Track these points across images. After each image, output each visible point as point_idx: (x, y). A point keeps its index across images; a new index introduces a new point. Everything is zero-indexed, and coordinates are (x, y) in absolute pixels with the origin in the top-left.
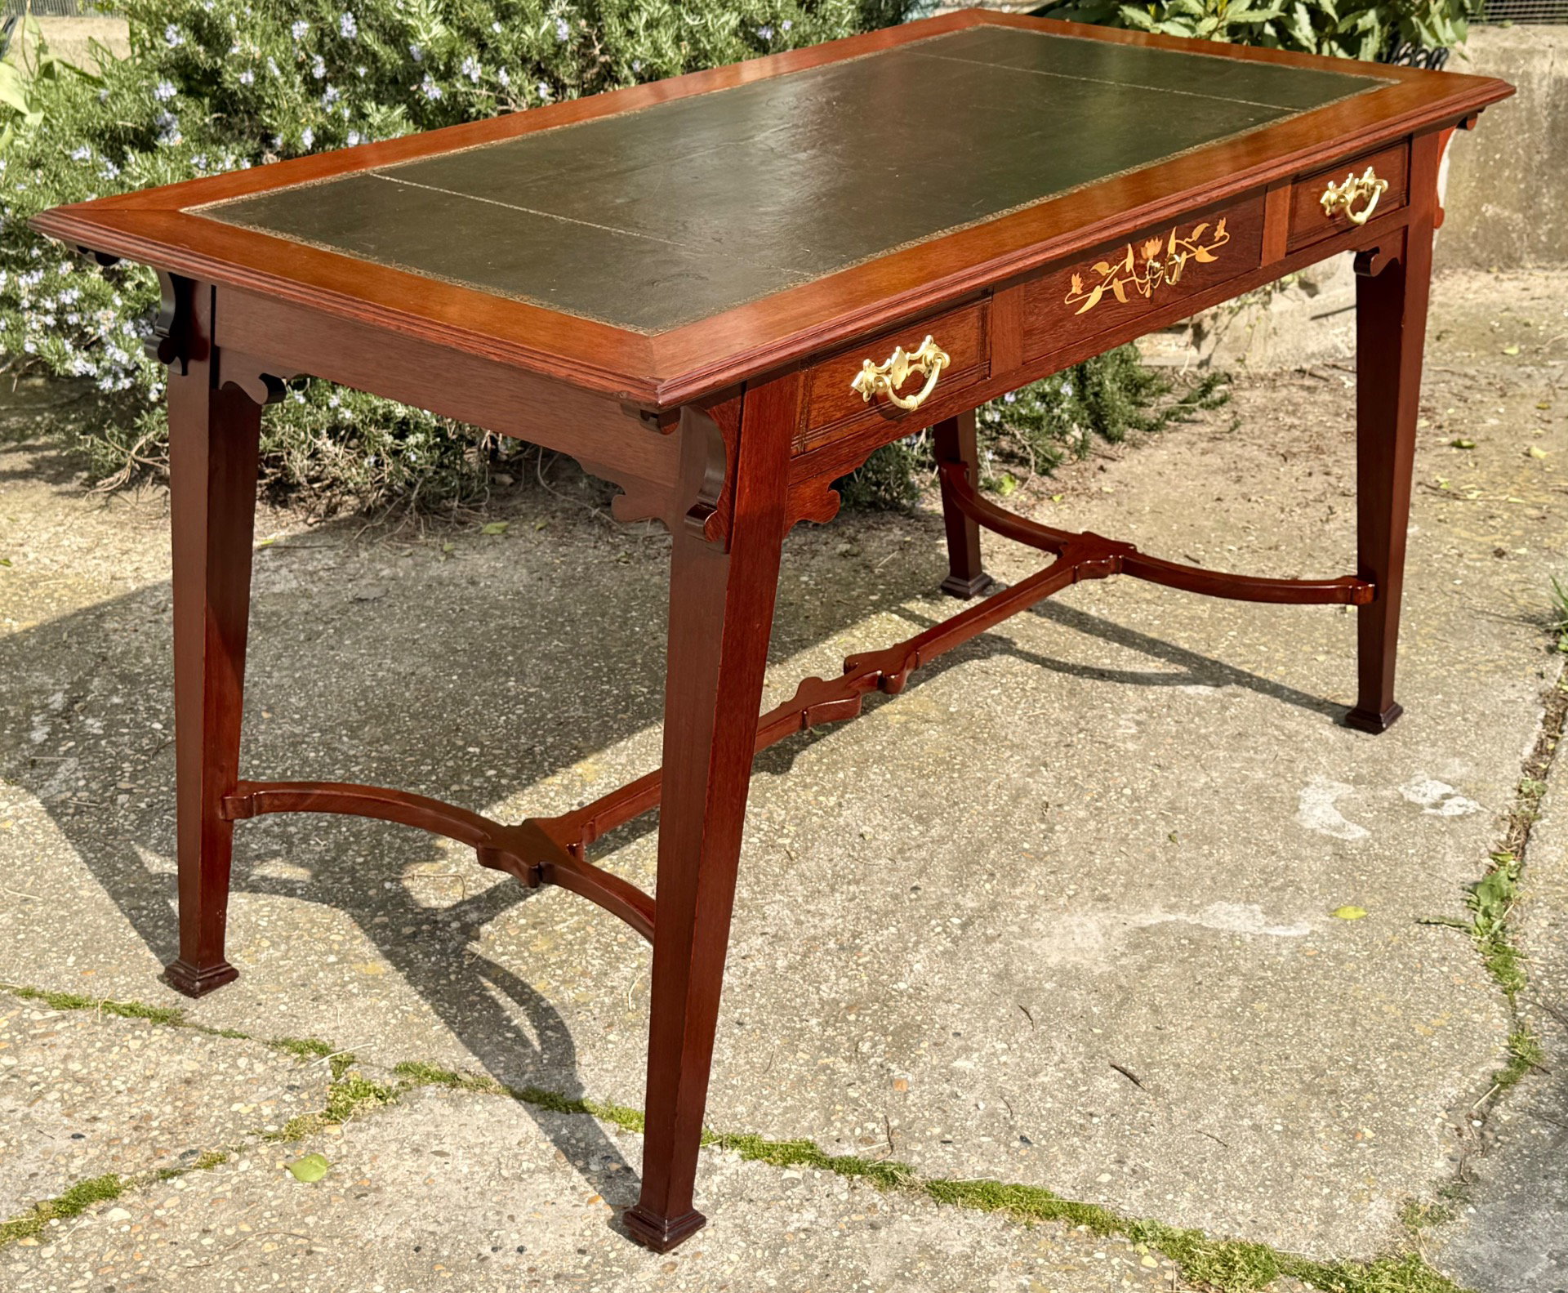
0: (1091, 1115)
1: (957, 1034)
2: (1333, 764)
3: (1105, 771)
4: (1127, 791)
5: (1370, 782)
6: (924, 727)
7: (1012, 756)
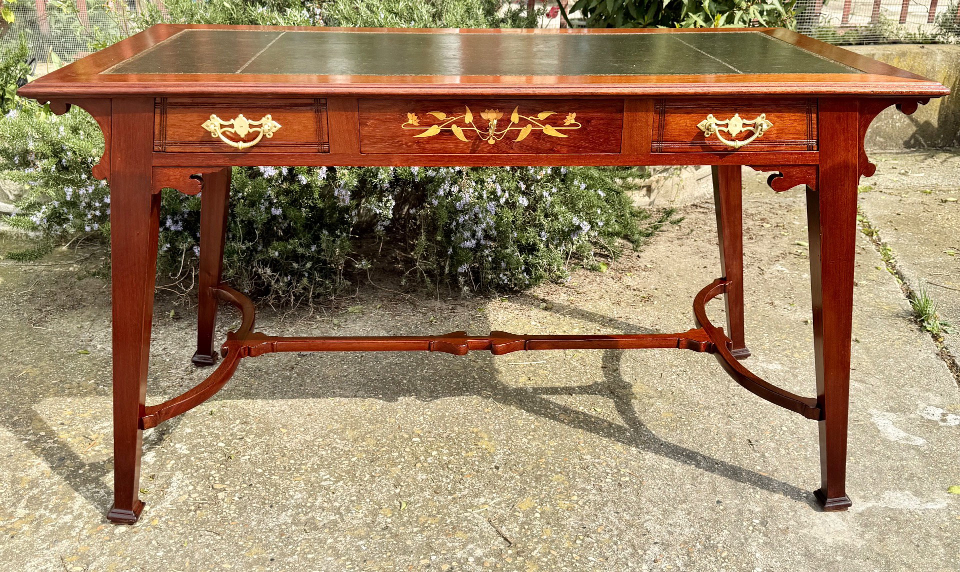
3: (764, 417)
5: (900, 411)
6: (652, 401)
7: (710, 414)
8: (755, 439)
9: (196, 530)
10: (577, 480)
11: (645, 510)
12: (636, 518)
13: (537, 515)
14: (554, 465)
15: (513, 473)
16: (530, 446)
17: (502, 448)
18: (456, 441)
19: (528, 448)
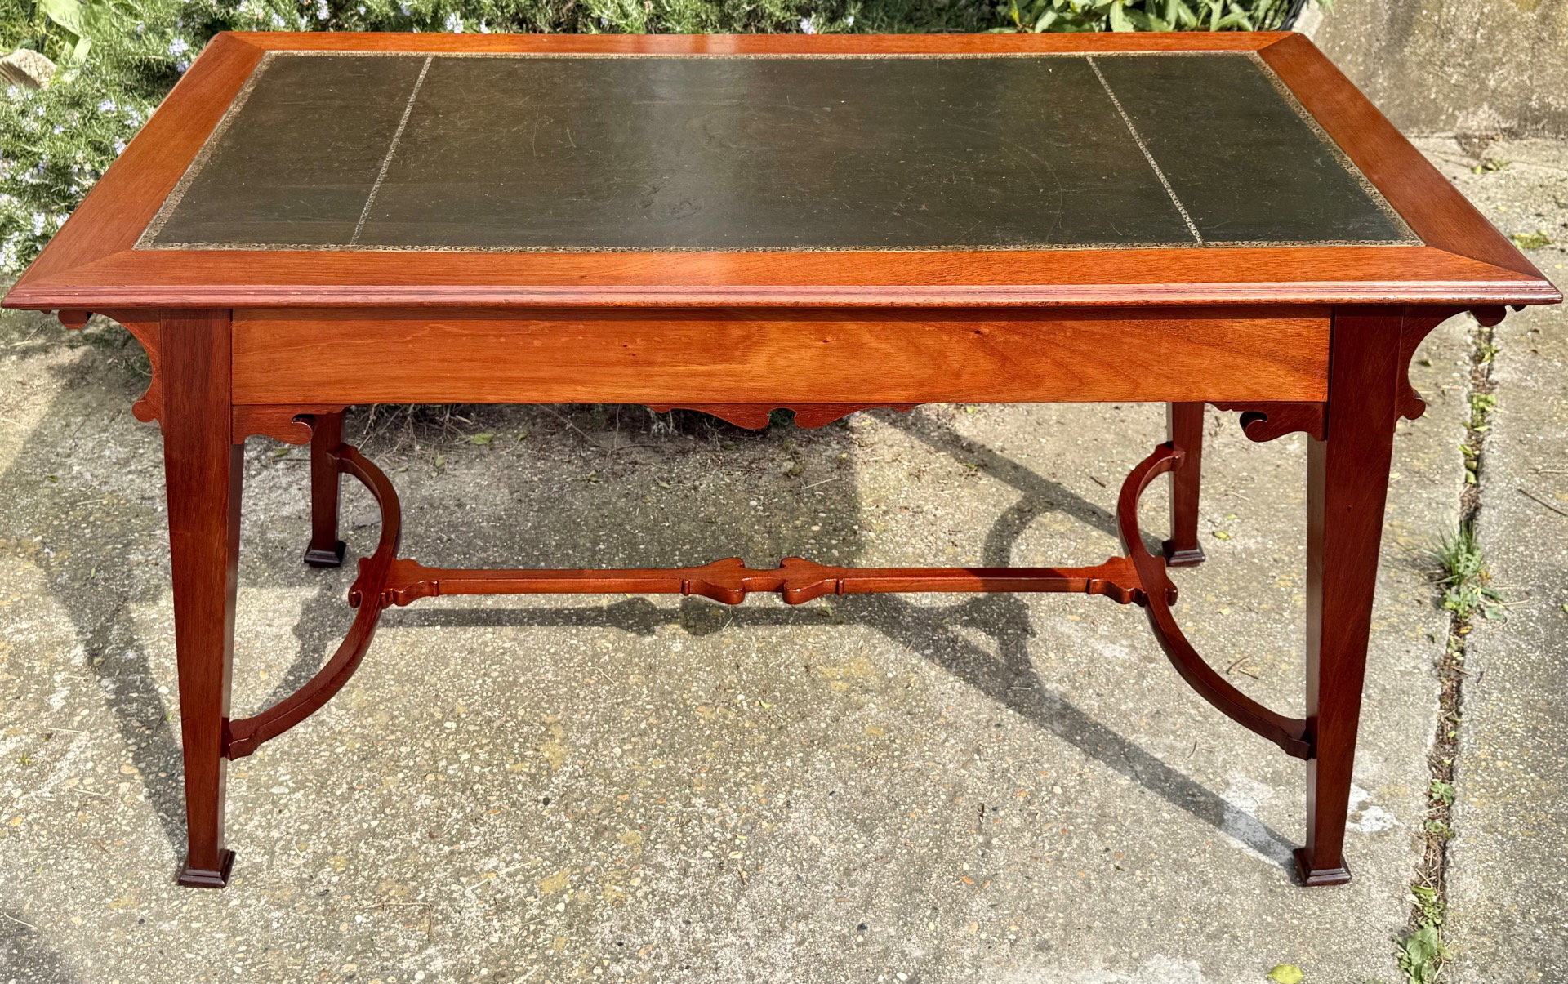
3: (1036, 761)
4: (1058, 790)
6: (864, 698)
7: (947, 739)
8: (994, 804)
9: (64, 846)
10: (658, 846)
11: (734, 925)
12: (712, 937)
13: (561, 907)
14: (637, 810)
15: (567, 815)
16: (619, 765)
17: (574, 763)
18: (510, 737)
19: (614, 768)
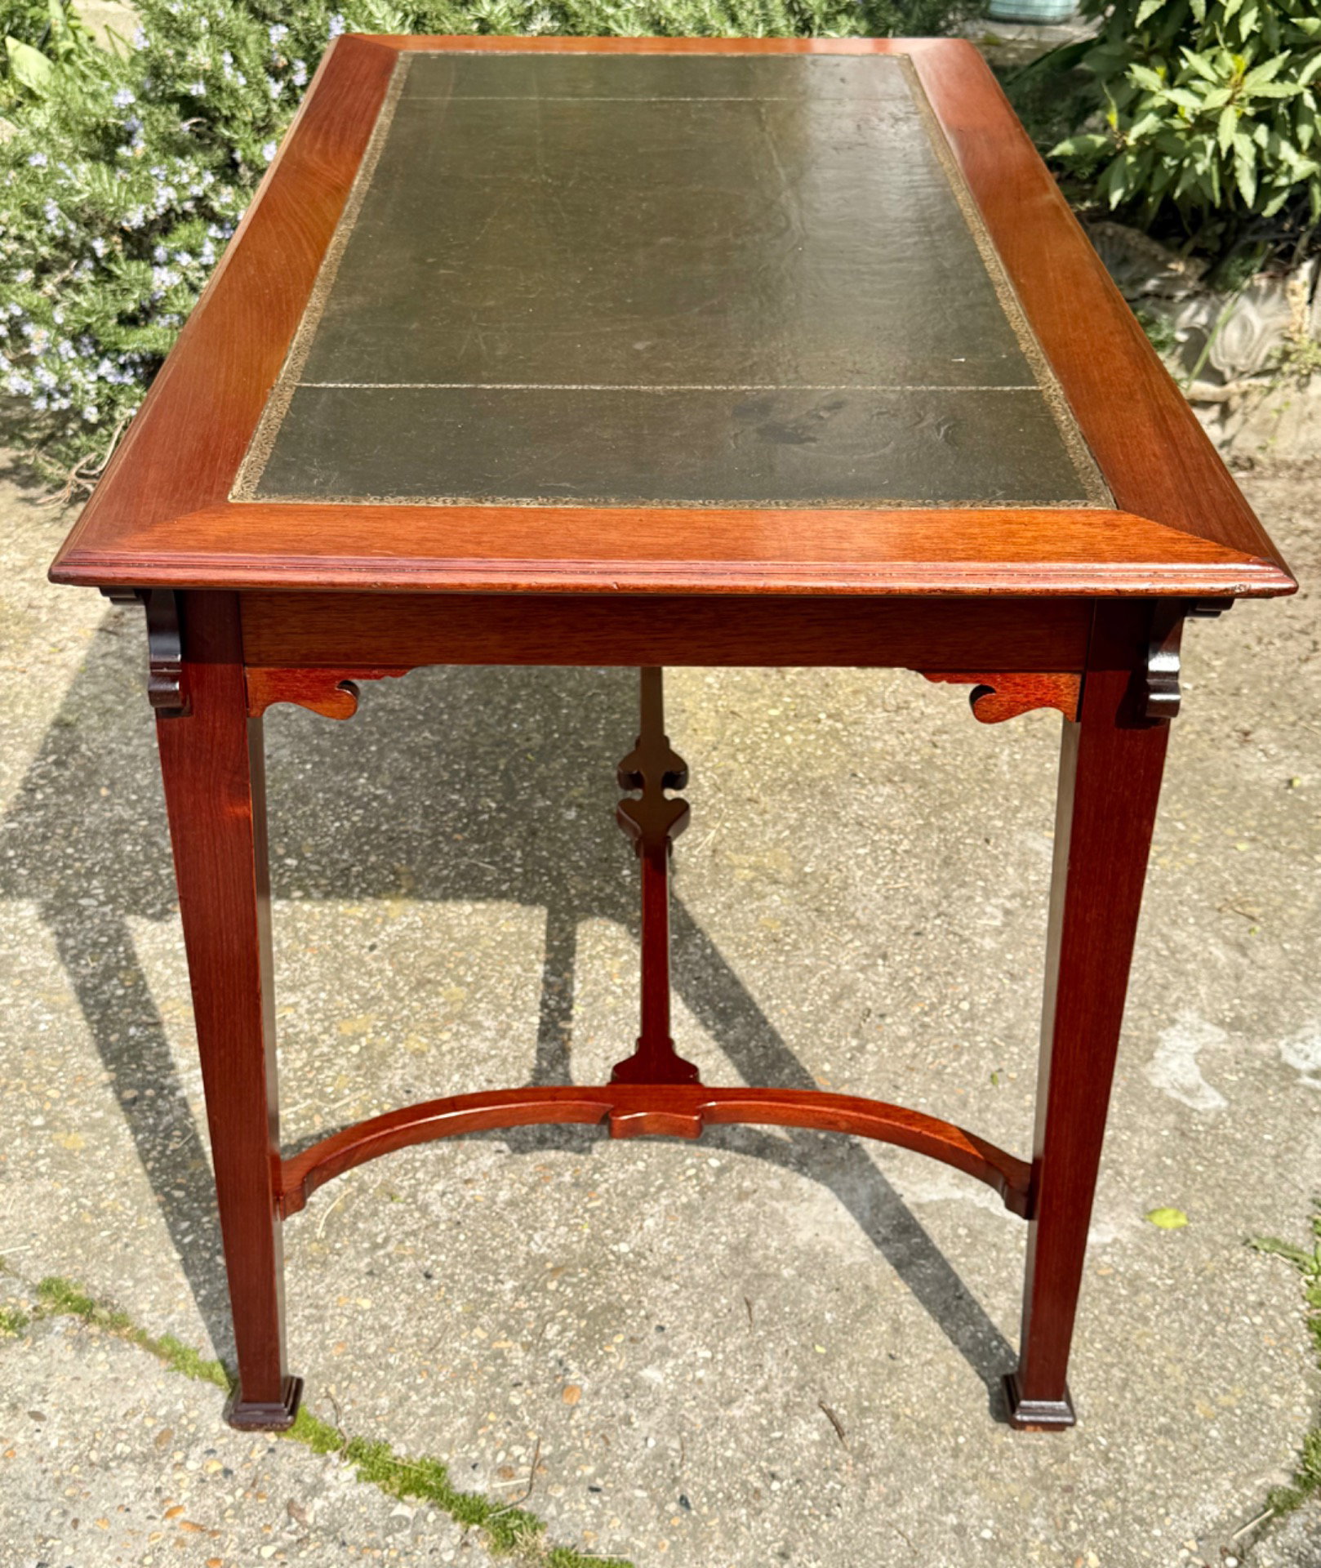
0: (773, 1476)
1: (661, 1328)
2: (1214, 998)
3: (949, 973)
4: (965, 1006)
5: (1249, 1029)
6: (769, 889)
7: (851, 941)
8: (883, 1011)
10: (482, 1005)
13: (355, 1049)
14: (470, 967)
15: (391, 963)
16: (464, 922)
17: (415, 915)
18: (353, 881)
19: (459, 925)
